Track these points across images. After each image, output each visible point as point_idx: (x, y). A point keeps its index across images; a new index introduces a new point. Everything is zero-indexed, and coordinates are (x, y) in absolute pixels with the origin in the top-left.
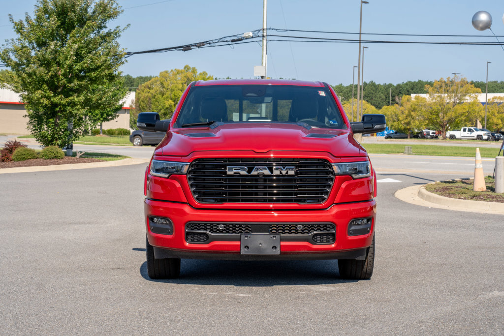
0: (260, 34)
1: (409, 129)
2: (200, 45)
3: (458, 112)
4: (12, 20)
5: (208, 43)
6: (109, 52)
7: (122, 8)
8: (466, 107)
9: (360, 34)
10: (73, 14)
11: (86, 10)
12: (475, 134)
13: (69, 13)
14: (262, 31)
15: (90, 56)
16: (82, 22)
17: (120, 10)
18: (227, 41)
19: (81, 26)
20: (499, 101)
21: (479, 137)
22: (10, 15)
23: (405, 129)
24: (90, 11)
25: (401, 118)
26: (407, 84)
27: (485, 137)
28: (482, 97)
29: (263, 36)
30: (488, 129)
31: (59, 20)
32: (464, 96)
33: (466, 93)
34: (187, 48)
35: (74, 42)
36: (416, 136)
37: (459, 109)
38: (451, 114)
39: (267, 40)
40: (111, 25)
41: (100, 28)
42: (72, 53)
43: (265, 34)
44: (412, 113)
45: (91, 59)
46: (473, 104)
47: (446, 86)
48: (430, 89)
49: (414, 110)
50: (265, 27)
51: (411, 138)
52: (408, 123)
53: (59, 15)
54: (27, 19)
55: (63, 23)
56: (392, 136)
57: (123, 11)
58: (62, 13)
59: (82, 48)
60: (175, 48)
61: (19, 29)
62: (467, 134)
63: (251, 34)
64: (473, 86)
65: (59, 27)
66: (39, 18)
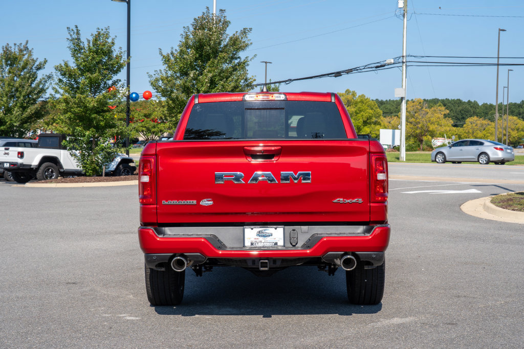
0: (400, 60)
2: (349, 71)
4: (161, 54)
5: (356, 69)
6: (238, 79)
7: (251, 42)
9: (498, 58)
10: (208, 48)
11: (220, 44)
13: (205, 47)
14: (402, 58)
15: (222, 82)
16: (215, 53)
17: (249, 43)
18: (372, 68)
19: (215, 57)
24: (223, 44)
29: (403, 62)
31: (197, 53)
34: (338, 74)
35: (209, 72)
39: (406, 66)
40: (242, 55)
41: (233, 58)
42: (207, 80)
43: (404, 61)
45: (223, 85)
50: (405, 54)
53: (196, 49)
54: (172, 53)
55: (201, 56)
57: (251, 44)
58: (199, 47)
59: (216, 76)
60: (328, 74)
61: (167, 60)
63: (392, 61)
65: (196, 59)
66: (181, 52)
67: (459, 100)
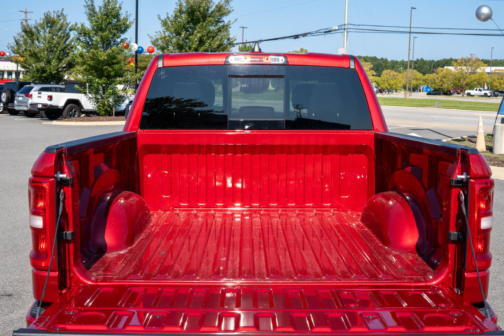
0: (343, 27)
1: (442, 89)
2: (305, 35)
3: (472, 79)
4: (160, 19)
5: (309, 33)
6: (222, 39)
7: (233, 9)
8: (478, 76)
9: (410, 27)
10: (198, 13)
11: (208, 10)
12: (483, 93)
13: (196, 13)
14: (344, 26)
15: (209, 41)
16: (204, 17)
17: (231, 10)
18: (321, 32)
19: (204, 21)
20: (498, 72)
21: (486, 95)
22: (159, 15)
23: (439, 89)
24: (211, 10)
25: (437, 82)
26: (443, 60)
27: (489, 94)
28: (488, 69)
29: (345, 29)
30: (491, 89)
31: (189, 17)
32: (477, 68)
33: (478, 66)
34: (296, 37)
35: (199, 32)
36: (445, 94)
37: (473, 77)
38: (468, 80)
39: (347, 32)
40: (226, 19)
41: (218, 22)
42: (196, 39)
43: (346, 28)
44: (443, 79)
45: (209, 43)
46: (482, 74)
47: (465, 62)
48: (455, 64)
49: (445, 77)
50: (346, 23)
51: (443, 94)
52: (442, 85)
53: (189, 14)
54: (168, 18)
55: (192, 19)
56: (431, 93)
57: (233, 10)
58: (191, 12)
59: (204, 36)
60: (289, 37)
61: (165, 23)
62: (478, 92)
63: (337, 28)
64: (482, 62)
65: (188, 23)
66: (176, 16)
67: (375, 57)
